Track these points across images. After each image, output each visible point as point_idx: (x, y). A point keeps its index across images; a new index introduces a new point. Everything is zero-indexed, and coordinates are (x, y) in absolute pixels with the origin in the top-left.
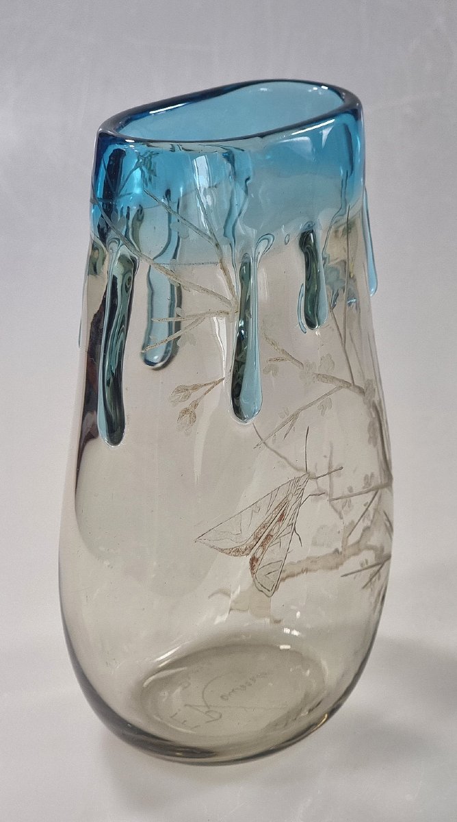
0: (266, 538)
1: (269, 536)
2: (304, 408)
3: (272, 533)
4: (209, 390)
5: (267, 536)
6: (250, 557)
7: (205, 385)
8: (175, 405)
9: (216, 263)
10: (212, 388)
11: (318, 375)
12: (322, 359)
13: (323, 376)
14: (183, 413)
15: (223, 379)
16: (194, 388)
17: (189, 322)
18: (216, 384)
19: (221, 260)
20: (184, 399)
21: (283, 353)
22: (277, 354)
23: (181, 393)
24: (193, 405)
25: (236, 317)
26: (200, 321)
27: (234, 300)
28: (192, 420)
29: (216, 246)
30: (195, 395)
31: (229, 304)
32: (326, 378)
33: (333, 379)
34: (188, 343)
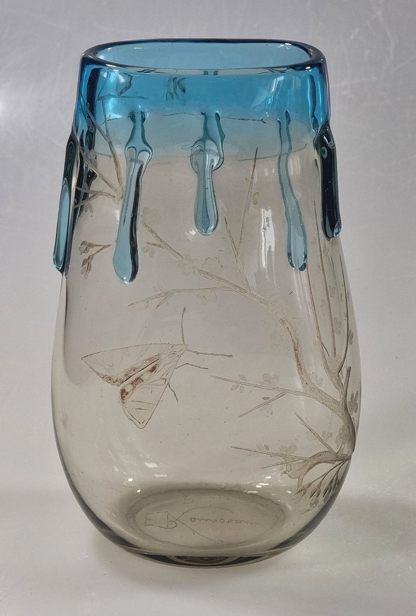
0: (136, 380)
1: (139, 379)
2: (179, 291)
3: (142, 378)
4: (100, 251)
5: (138, 378)
6: (121, 387)
7: (98, 245)
8: (81, 254)
9: (110, 157)
10: (102, 249)
11: (200, 271)
12: (208, 259)
13: (207, 273)
14: (85, 261)
15: (110, 245)
16: (91, 245)
17: (90, 195)
18: (104, 247)
19: (114, 155)
20: (86, 251)
21: (161, 242)
22: (155, 241)
23: (85, 247)
24: (90, 258)
25: (121, 202)
26: (96, 196)
27: (120, 188)
28: (89, 268)
29: (110, 143)
30: (92, 251)
31: (116, 190)
32: (212, 276)
33: (220, 279)
34: (89, 211)
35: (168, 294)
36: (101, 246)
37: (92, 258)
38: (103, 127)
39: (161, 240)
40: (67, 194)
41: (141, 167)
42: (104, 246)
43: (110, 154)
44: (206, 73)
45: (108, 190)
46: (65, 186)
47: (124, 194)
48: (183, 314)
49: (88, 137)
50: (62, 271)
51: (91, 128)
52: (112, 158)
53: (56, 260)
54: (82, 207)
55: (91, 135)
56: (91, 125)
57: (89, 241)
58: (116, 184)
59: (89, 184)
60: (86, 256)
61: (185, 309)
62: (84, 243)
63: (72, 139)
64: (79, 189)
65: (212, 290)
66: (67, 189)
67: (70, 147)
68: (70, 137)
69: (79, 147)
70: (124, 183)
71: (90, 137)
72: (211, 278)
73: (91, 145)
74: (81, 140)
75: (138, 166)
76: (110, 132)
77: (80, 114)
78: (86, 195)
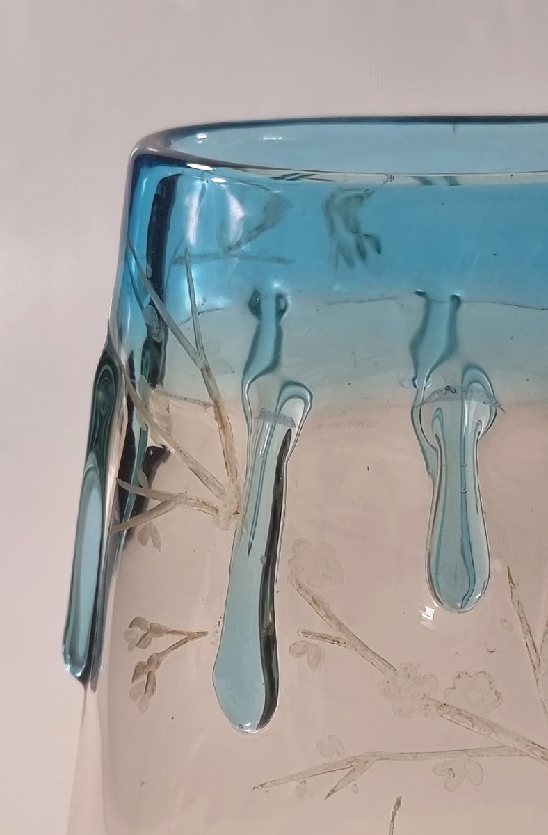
4: (178, 645)
7: (173, 632)
8: (130, 648)
9: (206, 405)
10: (185, 641)
11: (441, 706)
12: (462, 676)
13: (459, 712)
14: (140, 669)
15: (204, 634)
16: (157, 630)
17: (153, 504)
18: (191, 637)
19: (216, 402)
20: (143, 642)
21: (341, 630)
22: (321, 626)
23: (139, 632)
24: (153, 661)
25: (235, 523)
26: (169, 507)
27: (233, 487)
28: (150, 685)
29: (206, 371)
30: (159, 644)
31: (221, 493)
32: (470, 719)
33: (492, 727)
34: (150, 542)
35: (356, 765)
36: (182, 633)
37: (158, 663)
38: (187, 331)
39: (341, 627)
40: (95, 494)
41: (289, 434)
42: (189, 634)
43: (207, 399)
44: (425, 182)
45: (198, 490)
46: (91, 473)
47: (243, 503)
48: (394, 814)
49: (148, 354)
50: (83, 679)
51: (155, 331)
52: (211, 410)
53: (70, 654)
54: (130, 532)
55: (154, 349)
56: (156, 324)
57: (151, 620)
58: (222, 476)
59: (149, 472)
60: (142, 655)
61: (399, 802)
62: (136, 622)
63: (107, 359)
64: (125, 485)
65: (470, 753)
66: (97, 482)
67: (103, 376)
68: (105, 353)
69: (124, 378)
70: (242, 476)
71: (152, 357)
72: (467, 724)
73: (155, 376)
74: (130, 361)
75: (281, 431)
76: (204, 341)
77: (129, 298)
78: (141, 503)
